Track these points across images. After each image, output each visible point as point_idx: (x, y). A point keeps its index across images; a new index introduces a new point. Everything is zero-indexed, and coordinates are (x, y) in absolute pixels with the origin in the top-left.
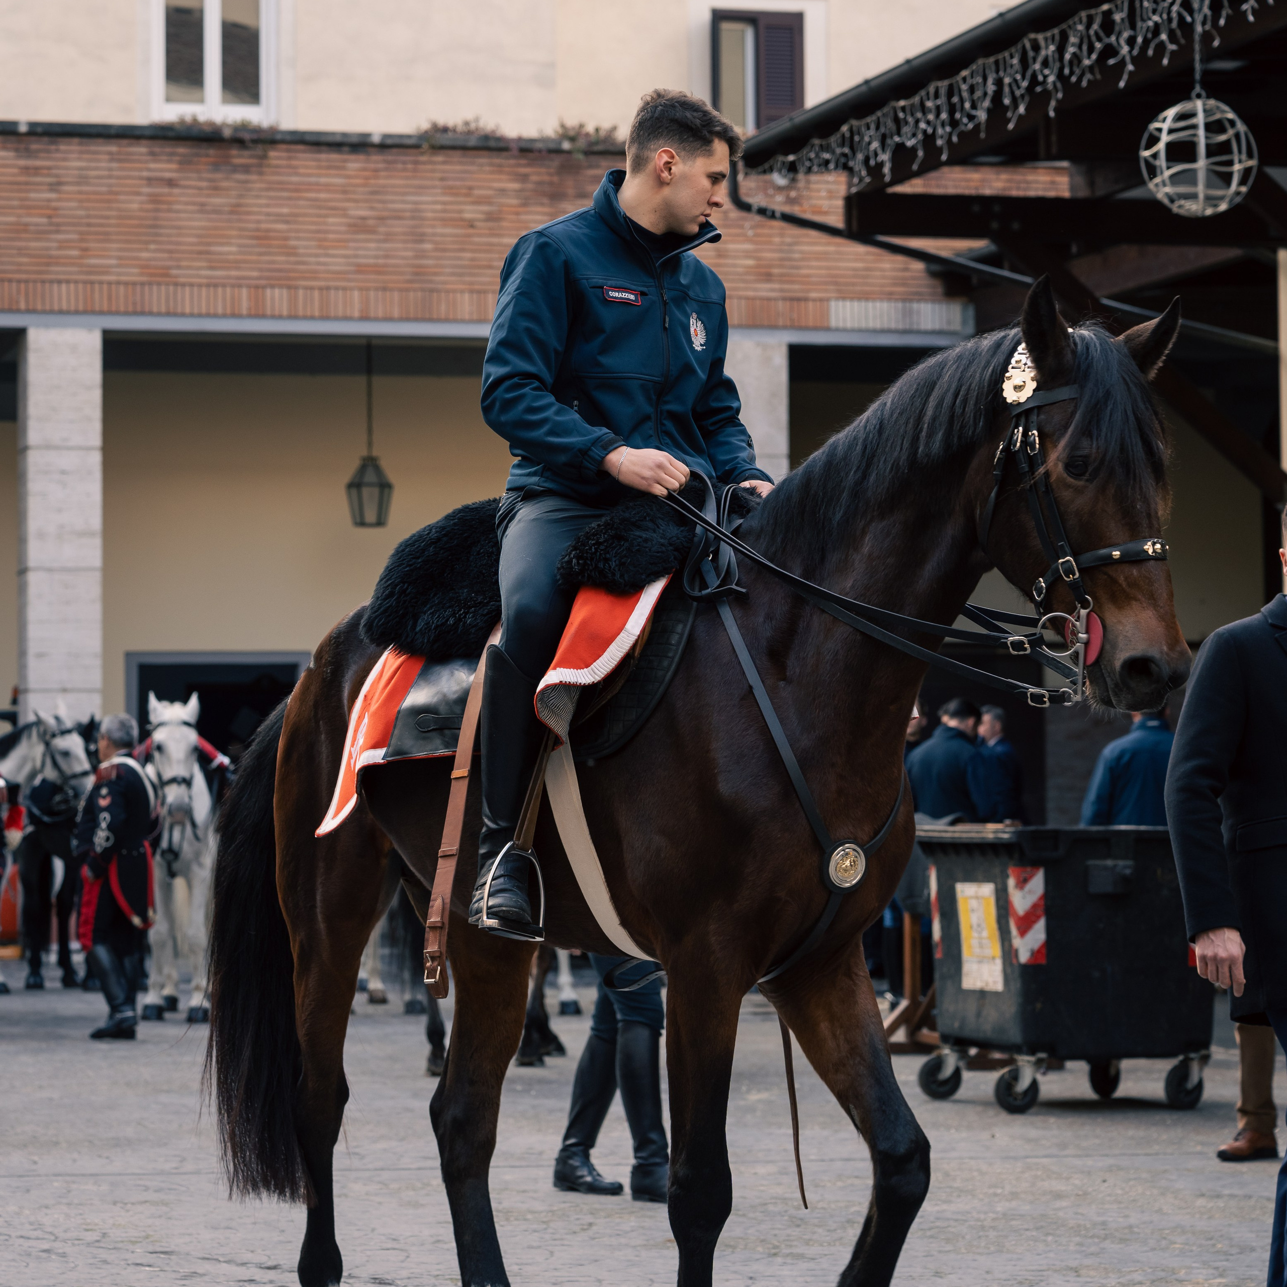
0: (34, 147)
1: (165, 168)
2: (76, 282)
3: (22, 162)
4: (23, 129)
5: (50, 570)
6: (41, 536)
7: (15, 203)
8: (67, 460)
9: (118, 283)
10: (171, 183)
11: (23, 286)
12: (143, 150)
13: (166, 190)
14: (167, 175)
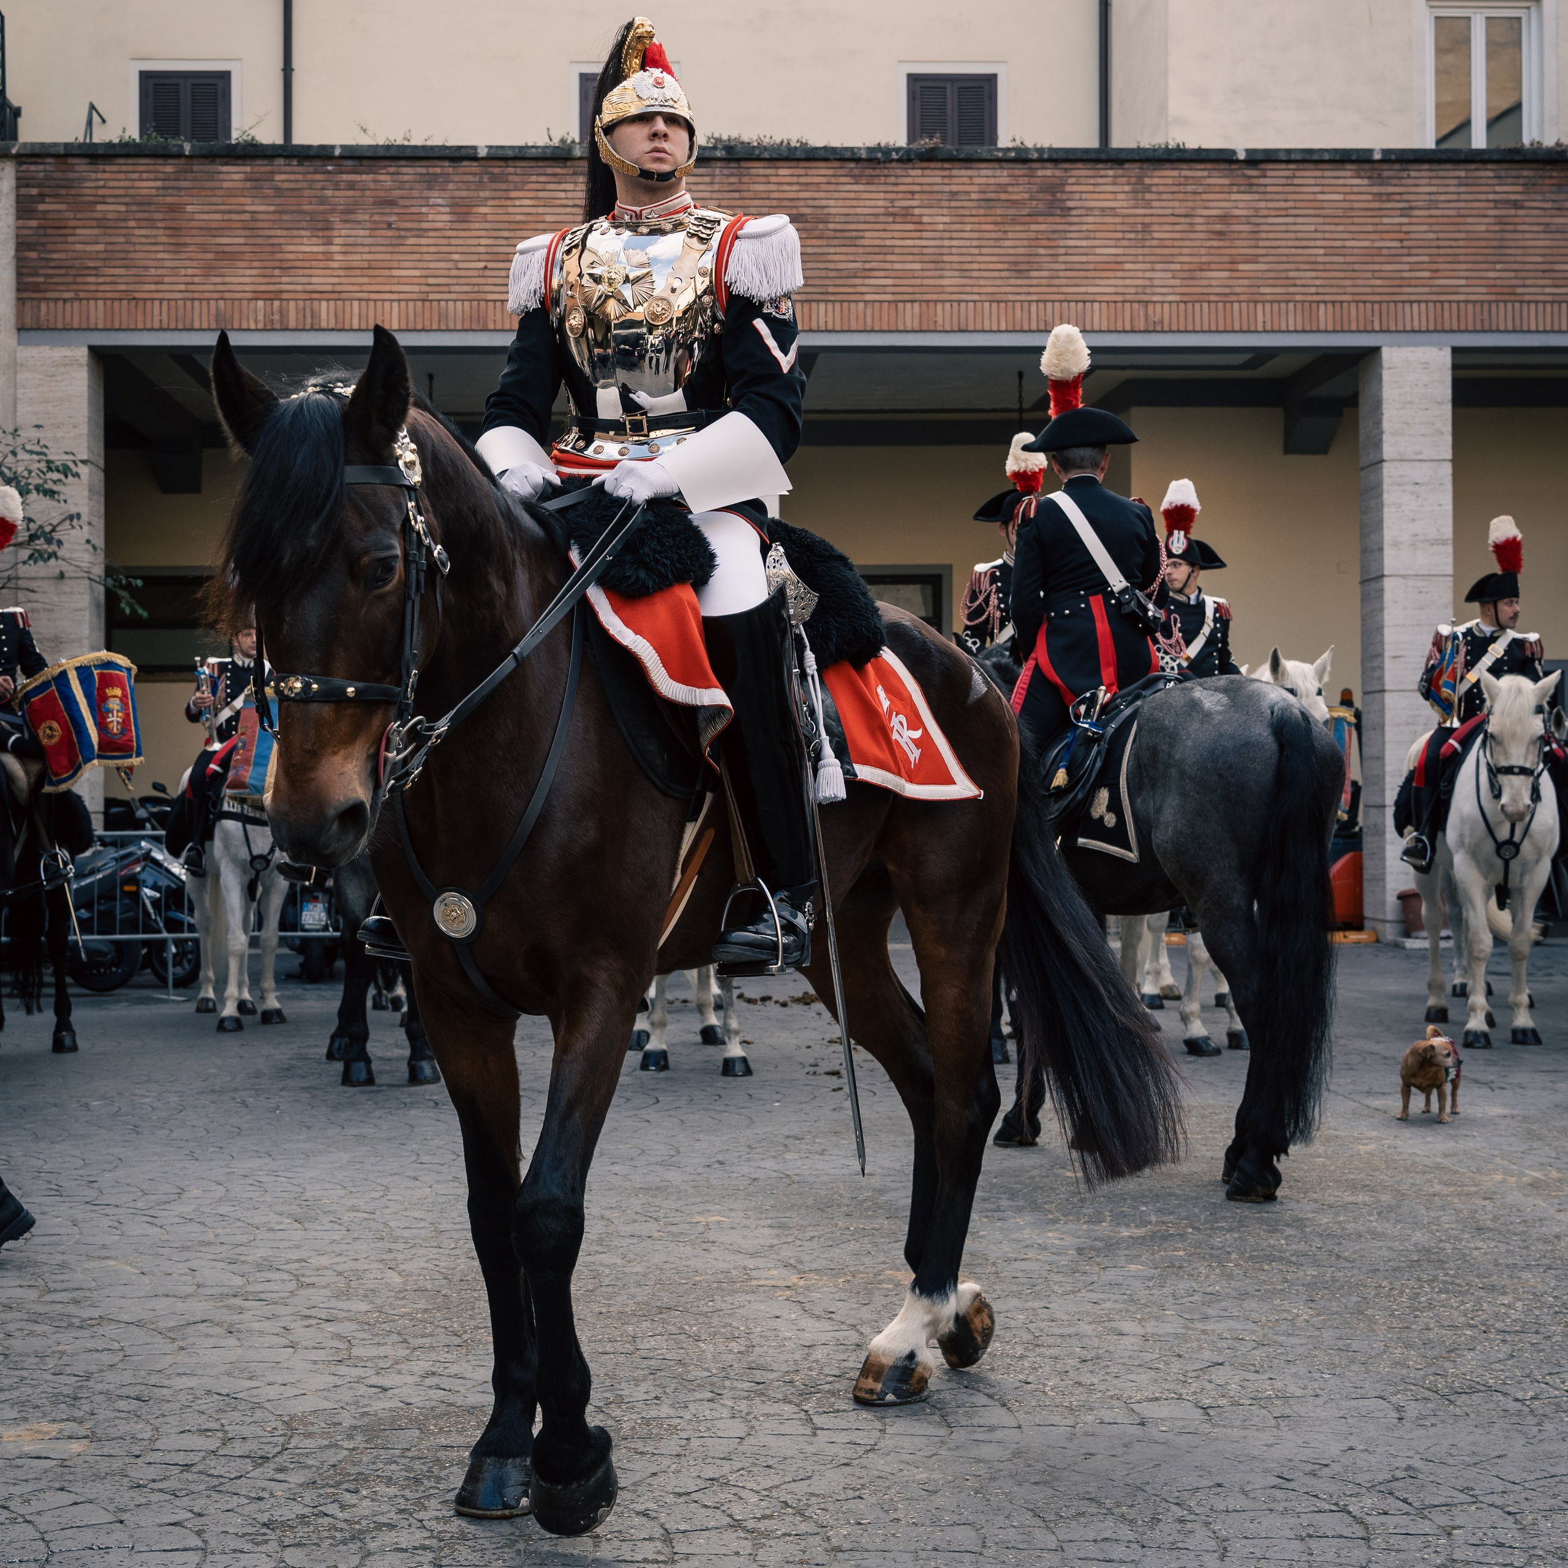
0: (1386, 174)
1: (1511, 190)
2: (1427, 302)
3: (1375, 189)
4: (1377, 156)
5: (1404, 577)
6: (1396, 544)
7: (1370, 228)
8: (1419, 472)
9: (1467, 302)
10: (1516, 205)
11: (1376, 306)
12: (1490, 174)
13: (1512, 212)
14: (1513, 197)
